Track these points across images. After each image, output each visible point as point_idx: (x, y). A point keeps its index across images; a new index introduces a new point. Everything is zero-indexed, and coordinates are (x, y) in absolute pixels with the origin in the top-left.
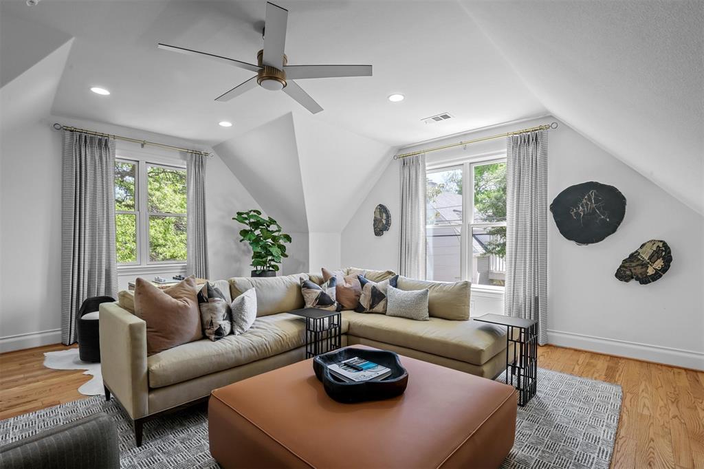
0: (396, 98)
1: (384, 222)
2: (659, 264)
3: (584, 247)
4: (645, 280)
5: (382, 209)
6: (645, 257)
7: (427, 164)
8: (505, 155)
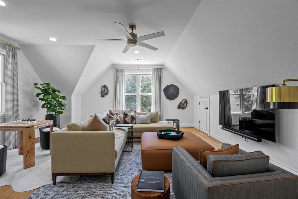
0: (137, 52)
1: (106, 92)
2: (185, 104)
3: (171, 101)
4: (183, 108)
5: (105, 87)
6: (183, 103)
7: (125, 72)
8: (152, 74)
